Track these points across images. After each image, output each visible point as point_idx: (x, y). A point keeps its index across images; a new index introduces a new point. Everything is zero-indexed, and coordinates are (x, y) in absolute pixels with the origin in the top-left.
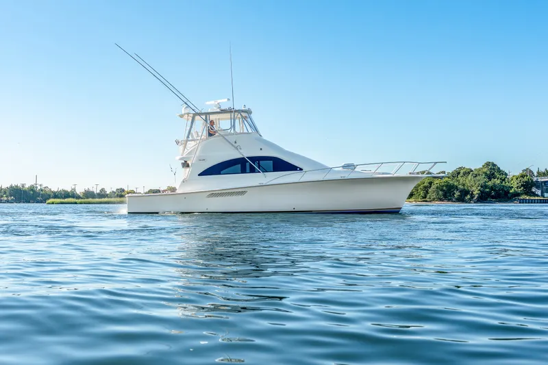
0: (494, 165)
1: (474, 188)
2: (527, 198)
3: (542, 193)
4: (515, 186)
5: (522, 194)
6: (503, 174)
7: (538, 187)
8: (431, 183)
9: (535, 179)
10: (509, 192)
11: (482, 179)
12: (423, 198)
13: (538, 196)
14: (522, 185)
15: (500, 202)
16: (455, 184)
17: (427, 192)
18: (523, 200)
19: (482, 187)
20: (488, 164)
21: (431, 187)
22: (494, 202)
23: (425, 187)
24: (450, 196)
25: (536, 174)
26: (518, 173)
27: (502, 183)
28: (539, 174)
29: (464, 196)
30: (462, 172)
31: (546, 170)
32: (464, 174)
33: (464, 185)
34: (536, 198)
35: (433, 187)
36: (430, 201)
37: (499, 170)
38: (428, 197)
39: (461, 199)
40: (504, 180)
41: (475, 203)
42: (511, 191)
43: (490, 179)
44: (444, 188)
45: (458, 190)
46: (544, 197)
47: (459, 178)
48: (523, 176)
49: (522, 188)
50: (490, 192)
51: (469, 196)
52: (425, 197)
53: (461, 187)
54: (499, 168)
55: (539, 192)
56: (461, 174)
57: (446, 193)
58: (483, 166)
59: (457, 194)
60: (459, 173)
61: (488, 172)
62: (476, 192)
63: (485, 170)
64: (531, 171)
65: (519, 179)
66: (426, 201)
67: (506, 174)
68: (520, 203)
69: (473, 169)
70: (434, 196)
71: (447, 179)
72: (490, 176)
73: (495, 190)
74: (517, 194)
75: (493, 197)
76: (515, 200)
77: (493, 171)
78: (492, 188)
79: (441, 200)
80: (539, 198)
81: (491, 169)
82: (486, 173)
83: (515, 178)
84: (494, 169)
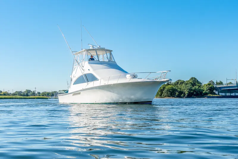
0: (195, 79)
1: (185, 91)
2: (211, 95)
3: (218, 93)
4: (205, 89)
5: (209, 93)
6: (199, 84)
7: (216, 90)
8: (164, 88)
9: (215, 86)
10: (202, 93)
11: (189, 86)
12: (160, 95)
13: (216, 94)
14: (209, 89)
15: (198, 97)
16: (177, 88)
17: (162, 93)
18: (209, 96)
19: (189, 90)
20: (192, 78)
21: (164, 90)
22: (195, 98)
23: (161, 90)
24: (174, 95)
25: (215, 83)
26: (207, 83)
27: (199, 88)
28: (217, 84)
29: (180, 95)
30: (179, 82)
31: (220, 81)
32: (181, 83)
33: (180, 89)
34: (216, 95)
35: (166, 90)
36: (164, 97)
37: (198, 81)
38: (163, 94)
39: (179, 97)
40: (200, 86)
41: (186, 98)
42: (203, 92)
43: (193, 86)
44: (171, 90)
45: (177, 91)
46: (219, 95)
47: (178, 85)
48: (209, 85)
49: (209, 90)
50: (193, 93)
51: (183, 95)
52: (161, 95)
53: (179, 90)
54: (198, 80)
55: (217, 93)
56: (179, 83)
57: (171, 93)
58: (190, 79)
59: (177, 93)
60: (178, 83)
61: (192, 83)
62: (186, 93)
63: (191, 81)
64: (213, 82)
65: (207, 86)
66: (162, 97)
67: (201, 83)
68: (208, 98)
69: (185, 81)
70: (166, 94)
71: (172, 86)
72: (193, 85)
73: (196, 92)
74: (206, 94)
75: (195, 95)
76: (205, 96)
77: (195, 82)
78: (194, 91)
79: (169, 97)
80: (217, 96)
81: (194, 81)
82: (191, 83)
83: (205, 85)
84: (195, 81)
